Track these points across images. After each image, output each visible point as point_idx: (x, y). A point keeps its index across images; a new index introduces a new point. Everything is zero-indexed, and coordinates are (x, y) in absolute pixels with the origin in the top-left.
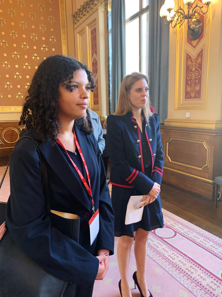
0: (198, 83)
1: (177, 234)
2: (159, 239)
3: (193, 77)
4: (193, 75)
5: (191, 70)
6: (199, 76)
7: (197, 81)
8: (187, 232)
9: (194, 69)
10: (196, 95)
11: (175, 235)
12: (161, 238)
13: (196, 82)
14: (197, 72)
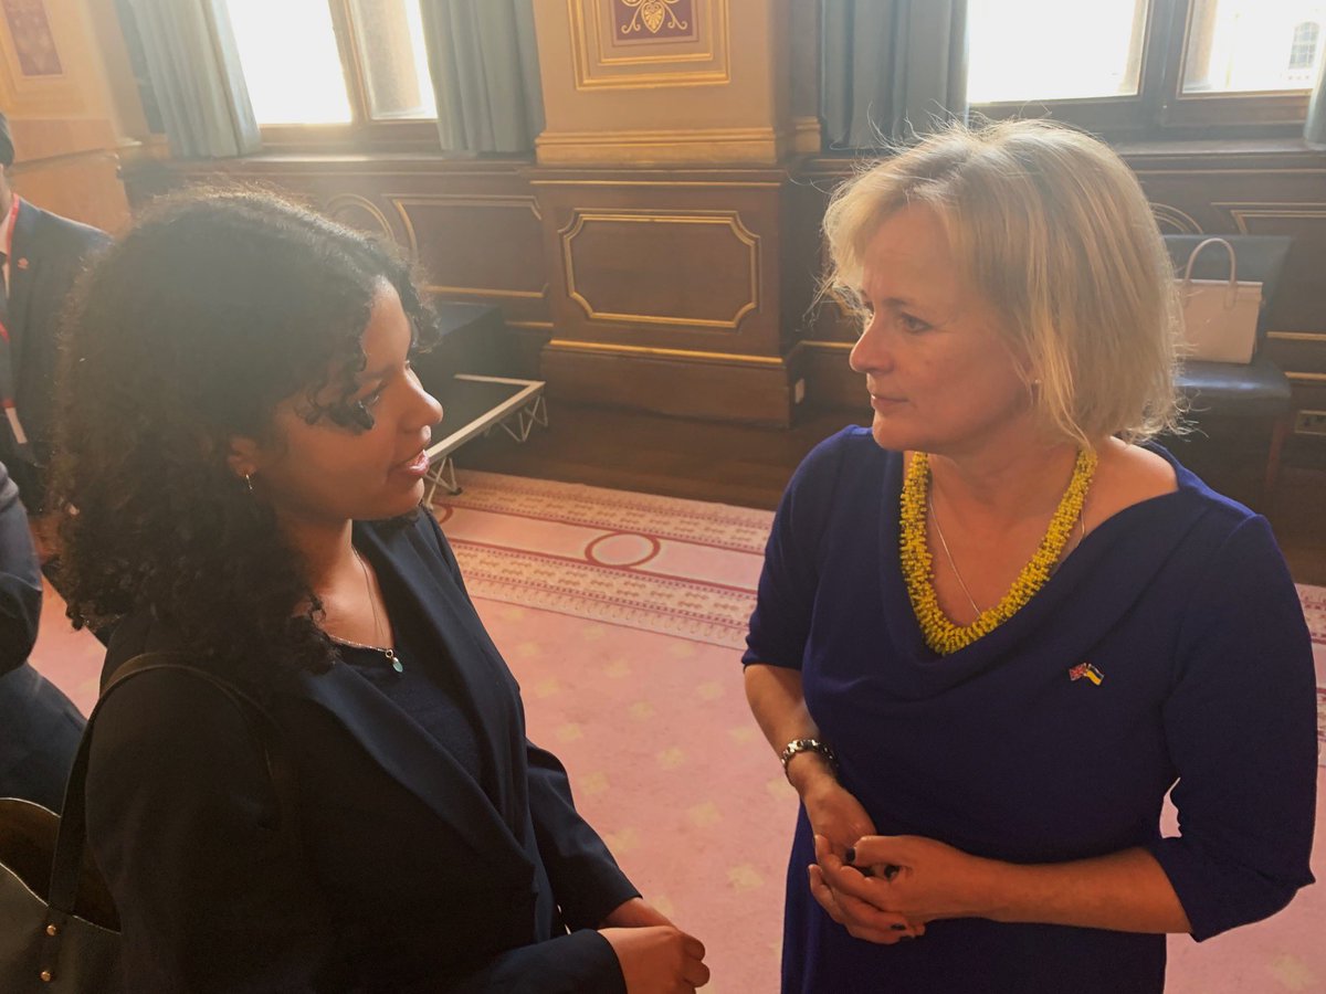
1: (661, 541)
2: (621, 572)
8: (682, 527)
10: (671, 20)
11: (657, 548)
12: (625, 568)
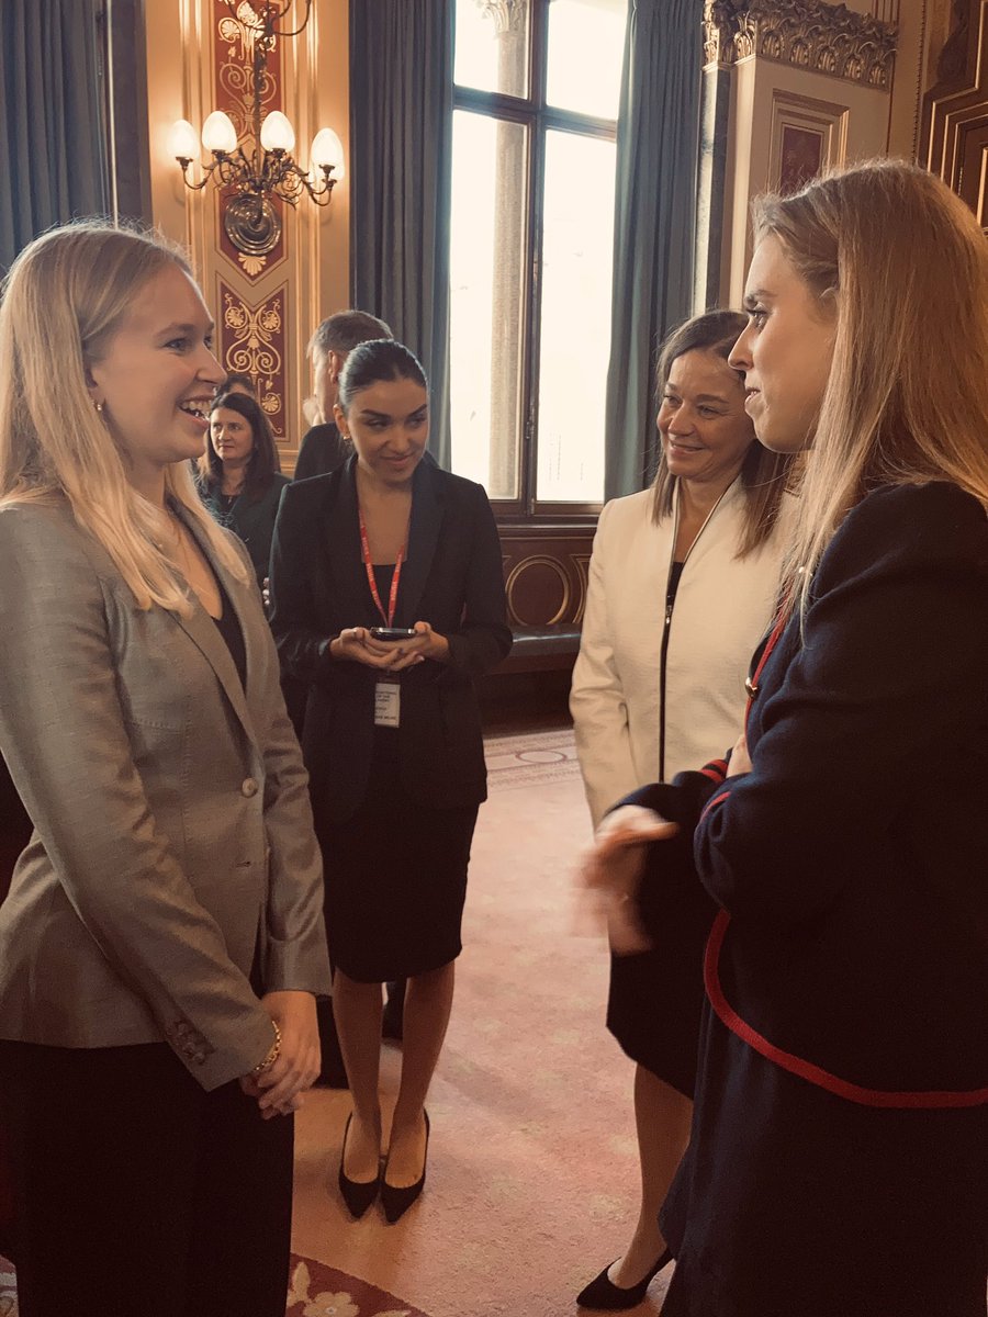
0: (273, 389)
3: (254, 368)
4: (254, 361)
5: (244, 346)
6: (276, 371)
7: (269, 384)
9: (254, 344)
13: (263, 384)
14: (266, 356)
